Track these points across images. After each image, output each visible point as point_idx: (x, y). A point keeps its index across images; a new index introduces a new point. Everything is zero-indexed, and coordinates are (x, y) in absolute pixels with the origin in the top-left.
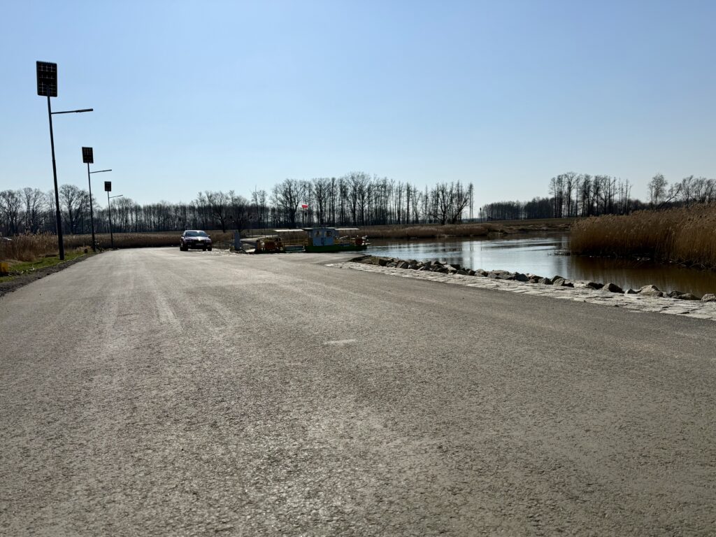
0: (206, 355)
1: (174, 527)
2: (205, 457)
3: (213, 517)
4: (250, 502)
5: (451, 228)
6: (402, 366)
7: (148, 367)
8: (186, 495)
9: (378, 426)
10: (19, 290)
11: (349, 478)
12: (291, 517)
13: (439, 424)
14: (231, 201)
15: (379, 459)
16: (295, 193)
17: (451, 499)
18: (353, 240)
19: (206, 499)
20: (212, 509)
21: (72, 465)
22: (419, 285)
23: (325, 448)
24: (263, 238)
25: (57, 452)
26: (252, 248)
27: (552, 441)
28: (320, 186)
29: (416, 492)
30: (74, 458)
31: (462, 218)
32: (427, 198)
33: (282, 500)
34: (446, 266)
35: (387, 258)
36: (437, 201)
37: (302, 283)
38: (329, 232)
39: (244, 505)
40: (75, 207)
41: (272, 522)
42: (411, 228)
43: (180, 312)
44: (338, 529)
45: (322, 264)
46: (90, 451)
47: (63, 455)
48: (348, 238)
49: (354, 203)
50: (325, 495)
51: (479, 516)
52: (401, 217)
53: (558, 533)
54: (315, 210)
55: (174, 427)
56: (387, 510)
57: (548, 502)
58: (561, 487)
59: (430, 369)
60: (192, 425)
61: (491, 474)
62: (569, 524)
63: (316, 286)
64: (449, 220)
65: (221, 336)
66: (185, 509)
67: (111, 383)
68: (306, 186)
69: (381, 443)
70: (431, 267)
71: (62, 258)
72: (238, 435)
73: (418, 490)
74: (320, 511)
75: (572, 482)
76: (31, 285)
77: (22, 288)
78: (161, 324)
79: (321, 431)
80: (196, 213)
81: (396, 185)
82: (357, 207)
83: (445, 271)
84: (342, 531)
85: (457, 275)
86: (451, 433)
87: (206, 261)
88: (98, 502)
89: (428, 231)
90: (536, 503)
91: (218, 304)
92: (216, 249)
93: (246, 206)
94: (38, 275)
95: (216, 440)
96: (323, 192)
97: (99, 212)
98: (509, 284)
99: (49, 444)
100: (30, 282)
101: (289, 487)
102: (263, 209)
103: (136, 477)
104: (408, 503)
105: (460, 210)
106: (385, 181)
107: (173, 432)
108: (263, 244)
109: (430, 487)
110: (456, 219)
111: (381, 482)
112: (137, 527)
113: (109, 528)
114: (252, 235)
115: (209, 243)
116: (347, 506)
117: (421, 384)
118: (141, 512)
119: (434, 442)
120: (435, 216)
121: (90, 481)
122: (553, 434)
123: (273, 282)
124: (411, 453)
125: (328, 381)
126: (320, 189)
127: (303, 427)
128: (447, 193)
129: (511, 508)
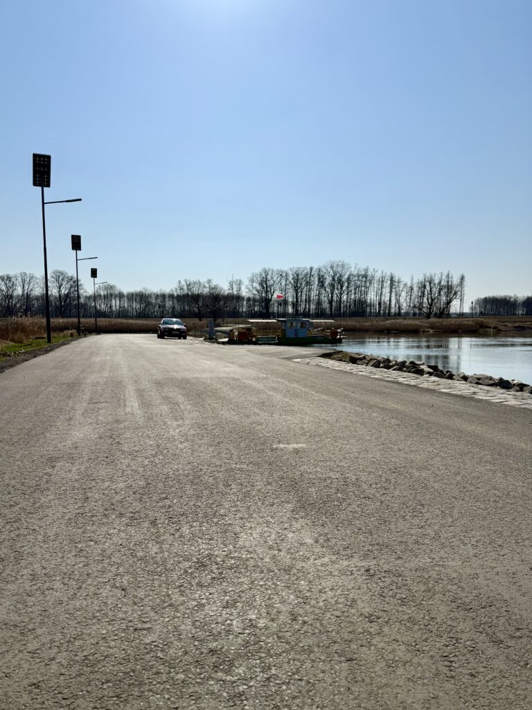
0: (159, 449)
1: (99, 620)
2: (140, 554)
3: (135, 615)
4: (171, 605)
5: (437, 322)
6: (348, 478)
7: (107, 457)
8: (116, 590)
9: (309, 541)
10: (7, 371)
11: (269, 592)
12: (206, 624)
13: (373, 545)
14: (208, 289)
15: (303, 576)
16: (271, 282)
17: (366, 626)
18: (328, 332)
19: (133, 596)
20: (136, 607)
21: (24, 549)
22: (386, 388)
23: (252, 558)
24: (236, 327)
25: (12, 535)
26: (225, 337)
27: (489, 575)
28: (298, 275)
29: (332, 615)
30: (26, 543)
31: (451, 312)
32: (412, 289)
33: (201, 606)
34: (422, 367)
35: (359, 354)
36: (423, 293)
37: (266, 378)
38: (303, 323)
39: (165, 607)
40: (64, 291)
41: (186, 627)
42: (393, 321)
43: (145, 404)
44: (248, 642)
45: (289, 359)
46: (40, 537)
47: (18, 539)
48: (323, 330)
49: (332, 294)
50: (242, 607)
51: (392, 648)
52: (382, 309)
53: (470, 678)
54: (290, 300)
55: (117, 521)
56: (299, 630)
57: (468, 643)
58: (486, 628)
59: (376, 484)
60: (134, 520)
61: (414, 604)
62: (485, 669)
63: (279, 382)
64: (436, 313)
65: (177, 431)
66: (112, 604)
67: (70, 471)
68: (282, 275)
69: (308, 559)
70: (404, 366)
71: (49, 341)
72: (173, 535)
73: (334, 613)
74: (234, 622)
75: (500, 623)
76: (18, 366)
77: (10, 370)
78: (126, 414)
79: (252, 540)
80: (175, 301)
81: (378, 275)
82: (335, 298)
83: (421, 372)
84: (251, 645)
85: (433, 378)
86: (383, 556)
87: (178, 351)
88: (39, 588)
89: (411, 325)
90: (454, 642)
91: (180, 396)
92: (191, 338)
93: (222, 295)
94: (26, 358)
95: (153, 538)
96: (299, 282)
97: (86, 297)
98: (488, 391)
99: (8, 527)
100: (18, 364)
101: (210, 594)
102: (239, 298)
103: (76, 567)
104: (322, 624)
105: (449, 303)
106: (366, 270)
107: (115, 526)
108: (237, 333)
109: (348, 611)
110: (444, 313)
111: (300, 600)
112: (68, 616)
113: (43, 613)
114: (227, 324)
115: (184, 332)
116: (261, 621)
117: (363, 500)
118: (73, 602)
119: (363, 564)
120: (420, 309)
121: (36, 566)
122: (493, 568)
123: (236, 377)
124: (336, 573)
125: (269, 487)
126: (297, 279)
127: (235, 534)
128: (434, 285)
129: (426, 644)
